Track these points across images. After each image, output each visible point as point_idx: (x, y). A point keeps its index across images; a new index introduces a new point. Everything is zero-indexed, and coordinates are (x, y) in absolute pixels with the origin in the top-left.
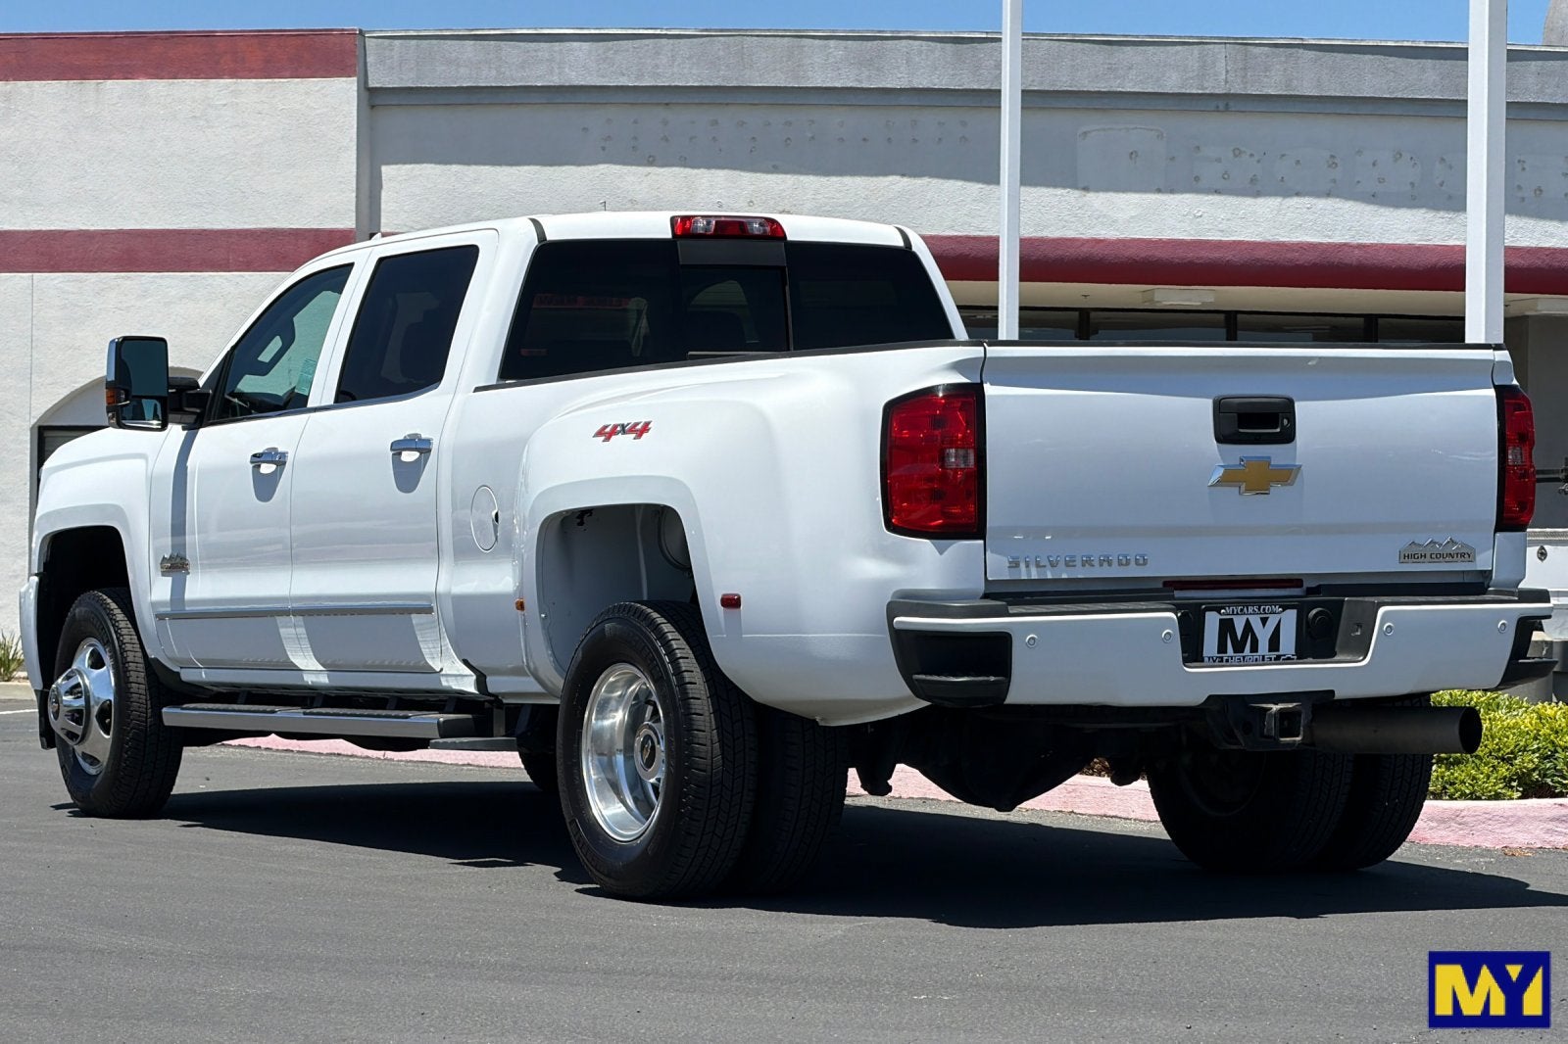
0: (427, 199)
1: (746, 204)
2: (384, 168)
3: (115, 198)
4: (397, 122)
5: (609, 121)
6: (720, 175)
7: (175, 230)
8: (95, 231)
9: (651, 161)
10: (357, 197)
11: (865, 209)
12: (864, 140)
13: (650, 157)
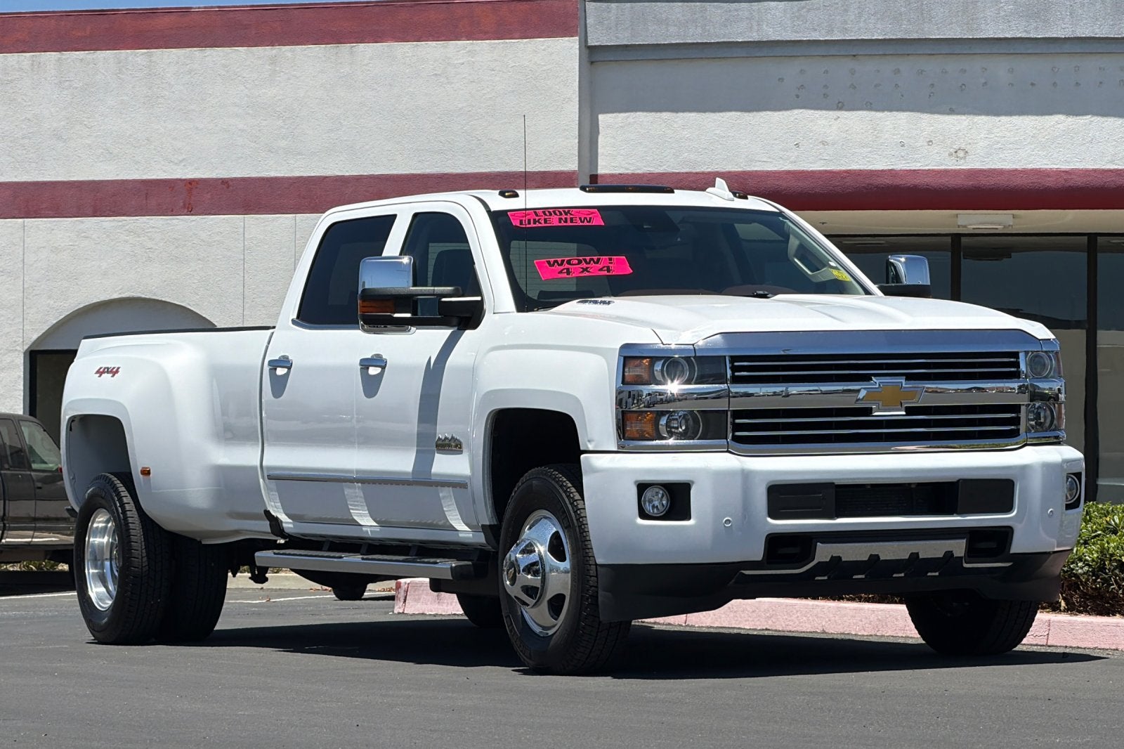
0: (640, 143)
1: (926, 144)
2: (601, 117)
3: (367, 147)
4: (615, 76)
5: (802, 71)
6: (903, 117)
7: (419, 175)
8: (350, 176)
9: (840, 107)
10: (579, 142)
11: (1033, 147)
12: (1032, 84)
13: (839, 102)
